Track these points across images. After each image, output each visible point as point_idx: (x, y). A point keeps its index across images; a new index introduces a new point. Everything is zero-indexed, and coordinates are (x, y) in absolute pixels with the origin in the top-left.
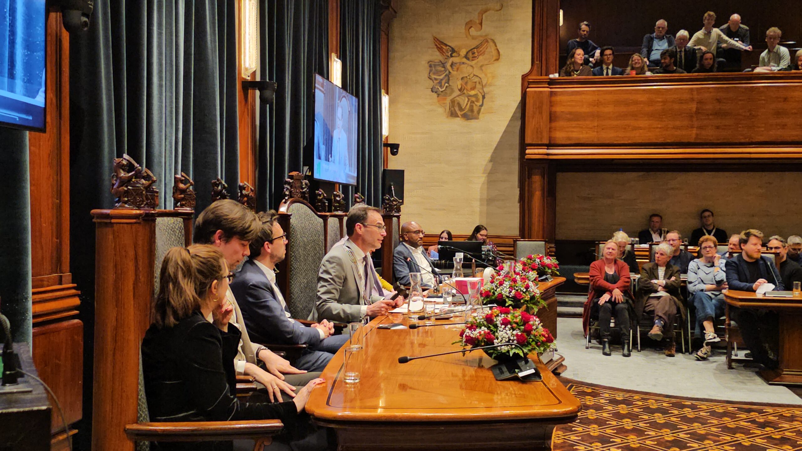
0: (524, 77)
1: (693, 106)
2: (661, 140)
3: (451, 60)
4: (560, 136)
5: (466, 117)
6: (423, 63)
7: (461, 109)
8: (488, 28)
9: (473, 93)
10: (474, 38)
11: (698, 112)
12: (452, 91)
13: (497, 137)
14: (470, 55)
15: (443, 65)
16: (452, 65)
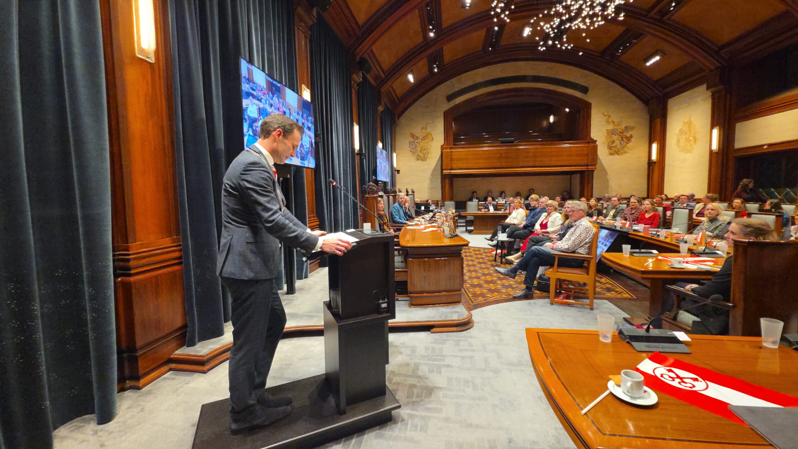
0: (442, 146)
1: (498, 155)
2: (488, 167)
3: (416, 141)
4: (454, 166)
5: (422, 160)
6: (407, 142)
7: (421, 157)
8: (429, 130)
9: (424, 152)
10: (424, 133)
11: (500, 157)
12: (417, 151)
13: (433, 167)
14: (423, 139)
15: (414, 142)
16: (417, 142)
